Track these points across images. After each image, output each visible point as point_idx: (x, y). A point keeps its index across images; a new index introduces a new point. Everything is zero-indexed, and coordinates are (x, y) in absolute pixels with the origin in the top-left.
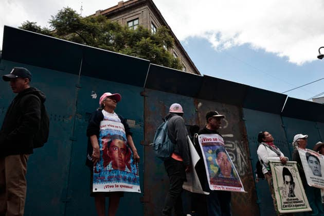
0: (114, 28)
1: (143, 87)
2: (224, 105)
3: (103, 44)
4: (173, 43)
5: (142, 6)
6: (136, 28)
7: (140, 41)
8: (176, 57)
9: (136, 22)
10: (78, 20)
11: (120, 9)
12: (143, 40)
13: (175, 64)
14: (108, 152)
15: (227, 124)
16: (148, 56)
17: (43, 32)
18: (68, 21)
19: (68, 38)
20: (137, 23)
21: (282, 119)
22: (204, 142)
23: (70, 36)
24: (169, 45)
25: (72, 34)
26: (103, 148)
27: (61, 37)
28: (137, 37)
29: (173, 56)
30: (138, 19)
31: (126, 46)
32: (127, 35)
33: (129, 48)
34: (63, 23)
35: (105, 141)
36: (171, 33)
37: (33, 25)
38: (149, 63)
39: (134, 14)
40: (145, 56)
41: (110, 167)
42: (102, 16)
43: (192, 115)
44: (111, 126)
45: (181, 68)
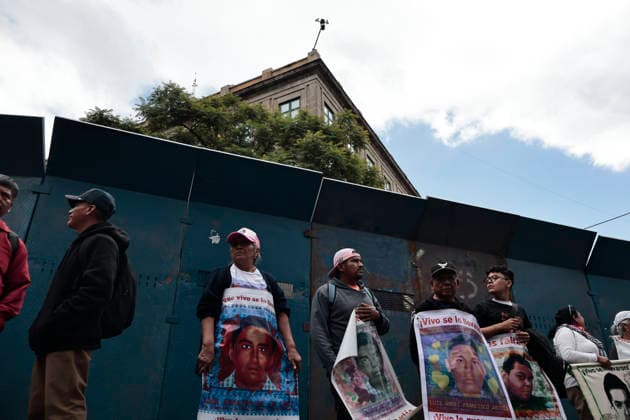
0: (254, 116)
1: (309, 221)
2: (468, 253)
3: (234, 145)
4: (366, 140)
5: (307, 76)
6: (295, 114)
7: (302, 137)
8: (371, 165)
9: (295, 104)
10: (188, 104)
11: (266, 83)
12: (310, 136)
13: (371, 176)
14: (231, 351)
15: (476, 289)
16: (318, 164)
17: (124, 126)
18: (170, 106)
19: (168, 136)
20: (298, 106)
21: (587, 279)
22: (424, 327)
23: (172, 131)
24: (358, 143)
25: (176, 127)
26: (222, 342)
27: (156, 134)
28: (297, 130)
29: (366, 163)
30: (298, 98)
31: (276, 147)
32: (277, 128)
33: (283, 151)
34: (161, 110)
35: (229, 328)
36: (361, 121)
37: (105, 114)
38: (320, 176)
39: (292, 90)
40: (312, 165)
41: (230, 382)
42: (232, 96)
43: (406, 273)
44: (245, 298)
45: (381, 184)
